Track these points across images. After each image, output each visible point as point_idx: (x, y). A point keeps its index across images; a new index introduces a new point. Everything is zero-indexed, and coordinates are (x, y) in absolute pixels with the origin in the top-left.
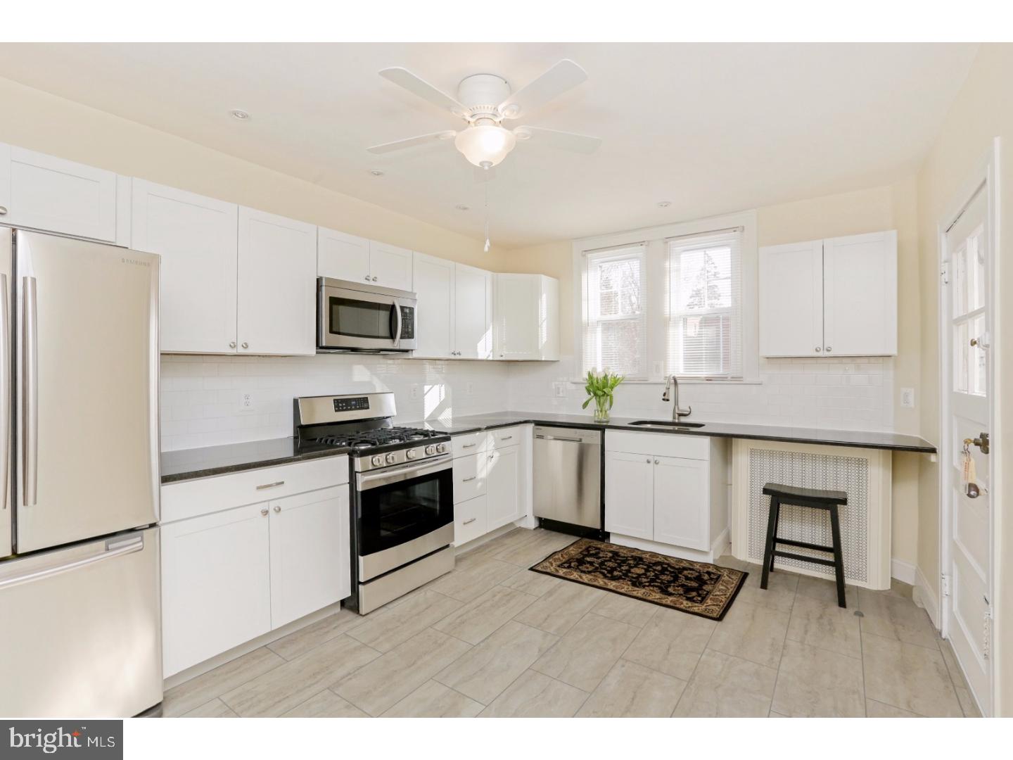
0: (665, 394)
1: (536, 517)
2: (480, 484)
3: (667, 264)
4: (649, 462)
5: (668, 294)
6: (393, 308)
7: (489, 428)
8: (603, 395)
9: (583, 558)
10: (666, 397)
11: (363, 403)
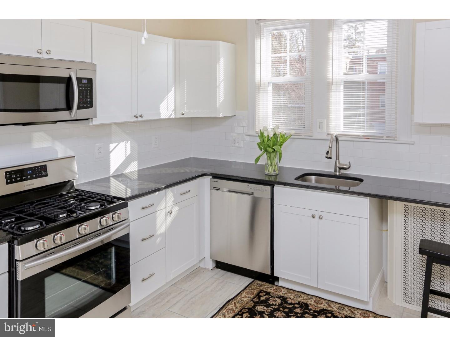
0: (328, 153)
1: (213, 260)
2: (159, 240)
3: (331, 34)
4: (313, 217)
5: (331, 61)
6: (69, 80)
7: (167, 187)
8: (273, 152)
9: (254, 307)
10: (329, 156)
11: (41, 171)
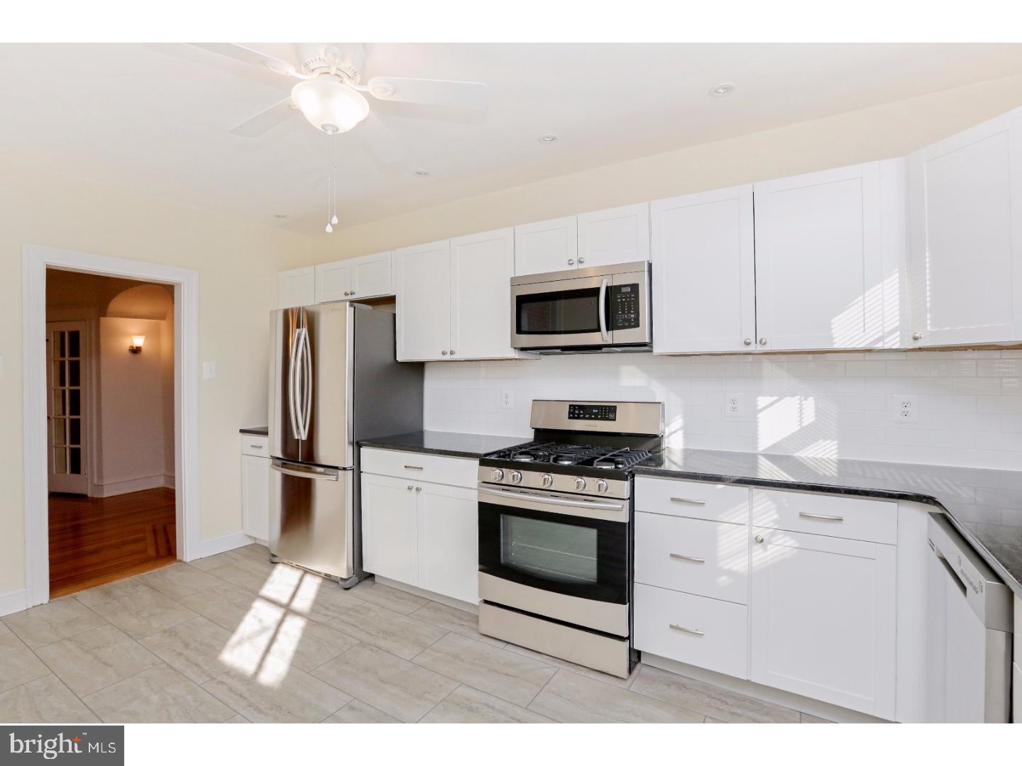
2: (723, 579)
6: (592, 292)
11: (609, 413)
